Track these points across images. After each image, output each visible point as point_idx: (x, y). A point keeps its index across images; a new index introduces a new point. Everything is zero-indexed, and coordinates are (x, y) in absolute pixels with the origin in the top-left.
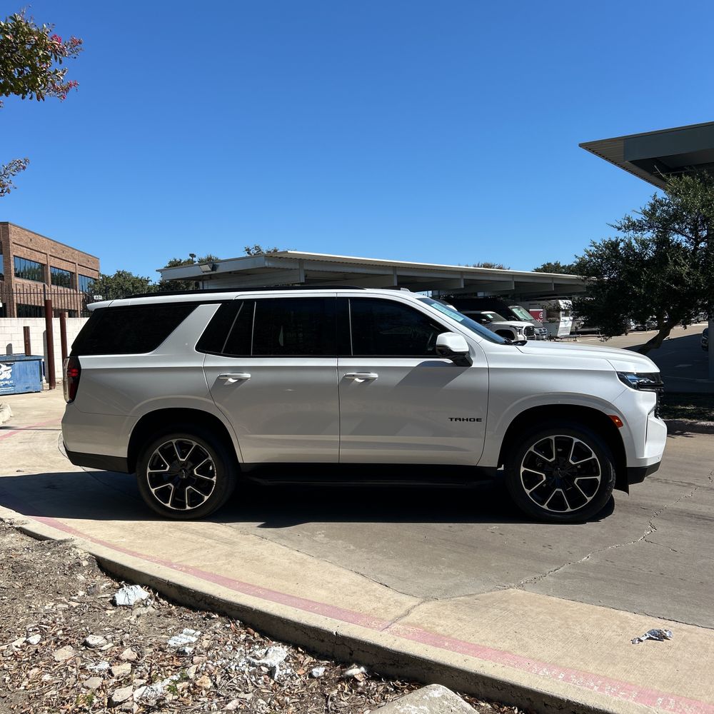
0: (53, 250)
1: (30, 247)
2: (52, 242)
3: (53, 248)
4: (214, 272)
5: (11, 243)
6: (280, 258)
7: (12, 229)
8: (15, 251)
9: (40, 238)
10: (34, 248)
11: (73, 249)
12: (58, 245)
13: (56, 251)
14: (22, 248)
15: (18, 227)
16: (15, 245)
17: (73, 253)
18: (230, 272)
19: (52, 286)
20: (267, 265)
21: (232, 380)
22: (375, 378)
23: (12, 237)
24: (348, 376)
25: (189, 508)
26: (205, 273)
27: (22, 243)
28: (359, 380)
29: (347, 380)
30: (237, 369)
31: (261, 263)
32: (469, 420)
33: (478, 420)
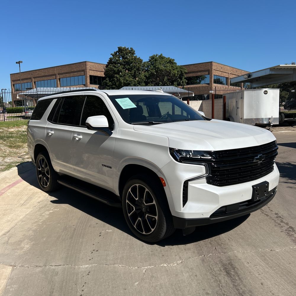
1: (221, 71)
2: (232, 68)
3: (232, 70)
4: (249, 78)
5: (213, 70)
7: (214, 64)
8: (214, 73)
9: (226, 67)
10: (223, 71)
12: (234, 69)
13: (233, 72)
15: (217, 63)
16: (215, 71)
18: (259, 77)
19: (230, 87)
20: (271, 73)
21: (50, 134)
22: (81, 139)
23: (214, 68)
24: (74, 136)
25: (45, 186)
26: (246, 79)
27: (218, 70)
28: (77, 139)
29: (74, 138)
30: (52, 129)
31: (268, 72)
32: (108, 167)
33: (111, 167)
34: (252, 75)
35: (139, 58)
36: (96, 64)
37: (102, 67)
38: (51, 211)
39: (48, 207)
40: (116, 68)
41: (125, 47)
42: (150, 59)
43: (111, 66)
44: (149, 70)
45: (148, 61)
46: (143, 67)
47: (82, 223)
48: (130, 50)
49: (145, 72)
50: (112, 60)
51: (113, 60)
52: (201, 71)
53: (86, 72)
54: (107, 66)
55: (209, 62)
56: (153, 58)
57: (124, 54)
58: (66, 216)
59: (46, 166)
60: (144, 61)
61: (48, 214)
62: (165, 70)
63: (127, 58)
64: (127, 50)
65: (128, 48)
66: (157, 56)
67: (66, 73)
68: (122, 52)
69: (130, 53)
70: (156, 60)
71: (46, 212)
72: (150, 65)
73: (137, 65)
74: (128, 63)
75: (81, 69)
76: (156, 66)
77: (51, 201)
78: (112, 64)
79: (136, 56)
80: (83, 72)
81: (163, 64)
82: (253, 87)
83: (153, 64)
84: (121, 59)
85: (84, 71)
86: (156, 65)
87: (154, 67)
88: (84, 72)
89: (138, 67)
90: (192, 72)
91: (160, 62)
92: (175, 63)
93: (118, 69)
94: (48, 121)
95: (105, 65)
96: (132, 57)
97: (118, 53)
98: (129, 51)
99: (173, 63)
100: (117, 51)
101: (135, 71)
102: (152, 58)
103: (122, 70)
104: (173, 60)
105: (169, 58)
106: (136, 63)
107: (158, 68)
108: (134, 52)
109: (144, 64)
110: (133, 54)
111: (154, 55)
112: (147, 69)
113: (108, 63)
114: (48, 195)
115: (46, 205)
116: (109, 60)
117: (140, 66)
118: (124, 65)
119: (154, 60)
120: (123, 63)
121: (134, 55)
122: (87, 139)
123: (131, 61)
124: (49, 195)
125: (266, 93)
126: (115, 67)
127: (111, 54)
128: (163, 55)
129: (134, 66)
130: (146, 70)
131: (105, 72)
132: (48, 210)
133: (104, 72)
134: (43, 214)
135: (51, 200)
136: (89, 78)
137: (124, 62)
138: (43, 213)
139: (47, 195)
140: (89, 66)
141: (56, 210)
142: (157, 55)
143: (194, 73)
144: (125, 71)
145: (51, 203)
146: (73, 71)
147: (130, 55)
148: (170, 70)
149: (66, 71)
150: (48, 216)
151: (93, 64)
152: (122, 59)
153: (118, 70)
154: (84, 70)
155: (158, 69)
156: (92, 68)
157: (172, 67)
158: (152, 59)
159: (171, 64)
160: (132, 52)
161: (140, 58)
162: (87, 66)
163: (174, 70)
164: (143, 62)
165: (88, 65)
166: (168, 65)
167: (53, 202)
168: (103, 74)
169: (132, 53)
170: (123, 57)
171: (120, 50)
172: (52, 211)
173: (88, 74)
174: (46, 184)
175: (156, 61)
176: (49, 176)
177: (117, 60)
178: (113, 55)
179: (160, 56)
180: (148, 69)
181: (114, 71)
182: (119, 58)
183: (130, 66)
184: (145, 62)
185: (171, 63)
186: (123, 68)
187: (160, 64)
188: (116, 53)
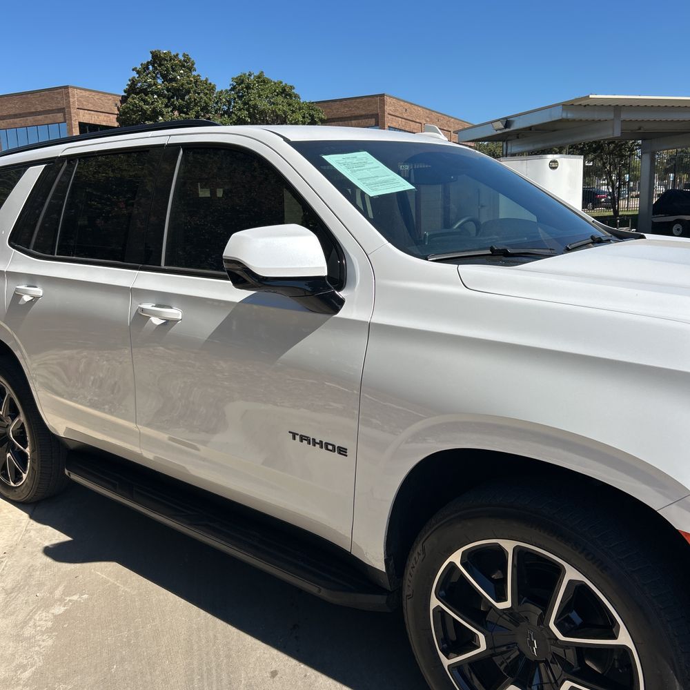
0: (428, 119)
1: (405, 117)
2: (428, 111)
3: (428, 117)
4: (507, 130)
5: (386, 114)
6: (585, 106)
7: (388, 100)
8: (390, 122)
9: (416, 107)
10: (409, 118)
11: (449, 117)
12: (433, 114)
13: (431, 120)
14: (397, 118)
15: (394, 98)
16: (390, 117)
17: (449, 121)
20: (564, 116)
21: (26, 298)
22: (176, 321)
23: (388, 109)
24: (143, 310)
25: (12, 484)
26: (499, 132)
27: (397, 114)
28: (156, 321)
29: (141, 317)
30: (33, 279)
31: (558, 114)
32: (325, 446)
33: (342, 451)
34: (513, 121)
35: (207, 80)
36: (94, 94)
37: (110, 102)
38: (59, 610)
39: (40, 585)
40: (148, 105)
41: (169, 52)
42: (232, 85)
43: (135, 100)
44: (232, 112)
45: (229, 88)
46: (217, 103)
47: (209, 670)
48: (182, 59)
49: (222, 115)
50: (136, 85)
51: (139, 84)
52: (358, 116)
53: (70, 113)
54: (124, 100)
55: (376, 96)
56: (242, 82)
57: (167, 70)
58: (125, 634)
59: (14, 413)
60: (218, 89)
61: (50, 624)
62: (273, 112)
63: (174, 79)
64: (174, 60)
65: (177, 55)
66: (252, 78)
67: (15, 116)
68: (163, 65)
69: (184, 66)
70: (248, 87)
71: (37, 617)
72: (235, 99)
73: (201, 98)
74: (179, 92)
75: (54, 106)
76: (250, 103)
77: (49, 552)
78: (137, 94)
79: (199, 76)
80: (60, 115)
81: (267, 97)
82: (509, 151)
83: (242, 96)
84: (160, 81)
85: (64, 111)
86: (251, 100)
87: (245, 104)
88: (64, 115)
89: (205, 102)
90: (338, 118)
91: (258, 93)
92: (296, 96)
93: (154, 108)
94: (14, 247)
95: (119, 96)
96: (188, 77)
97: (151, 67)
98: (180, 61)
99: (290, 95)
100: (148, 62)
101: (197, 112)
102: (240, 81)
103: (165, 110)
104: (292, 88)
105: (281, 83)
106: (199, 94)
107: (255, 107)
108: (193, 65)
109: (220, 96)
110: (190, 69)
111: (245, 74)
112: (226, 108)
113: (125, 91)
114: (25, 516)
115: (31, 571)
116: (129, 83)
117: (210, 100)
118: (169, 99)
119: (243, 85)
120: (166, 92)
121: (194, 73)
122: (208, 323)
123: (187, 86)
124: (31, 517)
125: (554, 165)
126: (145, 102)
127: (133, 70)
128: (266, 75)
129: (195, 100)
130: (226, 112)
131: (120, 115)
132: (46, 604)
133: (117, 114)
134: (28, 631)
135: (47, 544)
136: (78, 129)
137: (168, 90)
138: (25, 623)
139: (23, 516)
140: (75, 97)
141: (75, 598)
142: (250, 75)
143: (341, 121)
144: (172, 111)
145: (49, 560)
146: (33, 110)
147: (182, 72)
148: (285, 112)
149: (12, 112)
150: (50, 642)
151: (88, 93)
152: (163, 83)
153: (154, 110)
154: (64, 108)
155: (254, 109)
156: (85, 103)
157: (289, 105)
158: (239, 85)
159: (285, 97)
160: (187, 65)
161: (209, 82)
162: (71, 100)
163: (293, 112)
164: (216, 91)
165: (73, 95)
166: (280, 99)
167: (55, 553)
168: (115, 120)
169: (188, 68)
170: (165, 77)
171: (157, 59)
172: (62, 609)
173: (74, 119)
174: (18, 477)
175: (250, 88)
176: (28, 450)
177: (150, 86)
178: (138, 72)
179: (259, 77)
180: (229, 109)
181: (144, 112)
182: (154, 78)
183: (183, 100)
184: (221, 92)
185: (286, 95)
186: (167, 106)
187: (259, 97)
188: (146, 67)
